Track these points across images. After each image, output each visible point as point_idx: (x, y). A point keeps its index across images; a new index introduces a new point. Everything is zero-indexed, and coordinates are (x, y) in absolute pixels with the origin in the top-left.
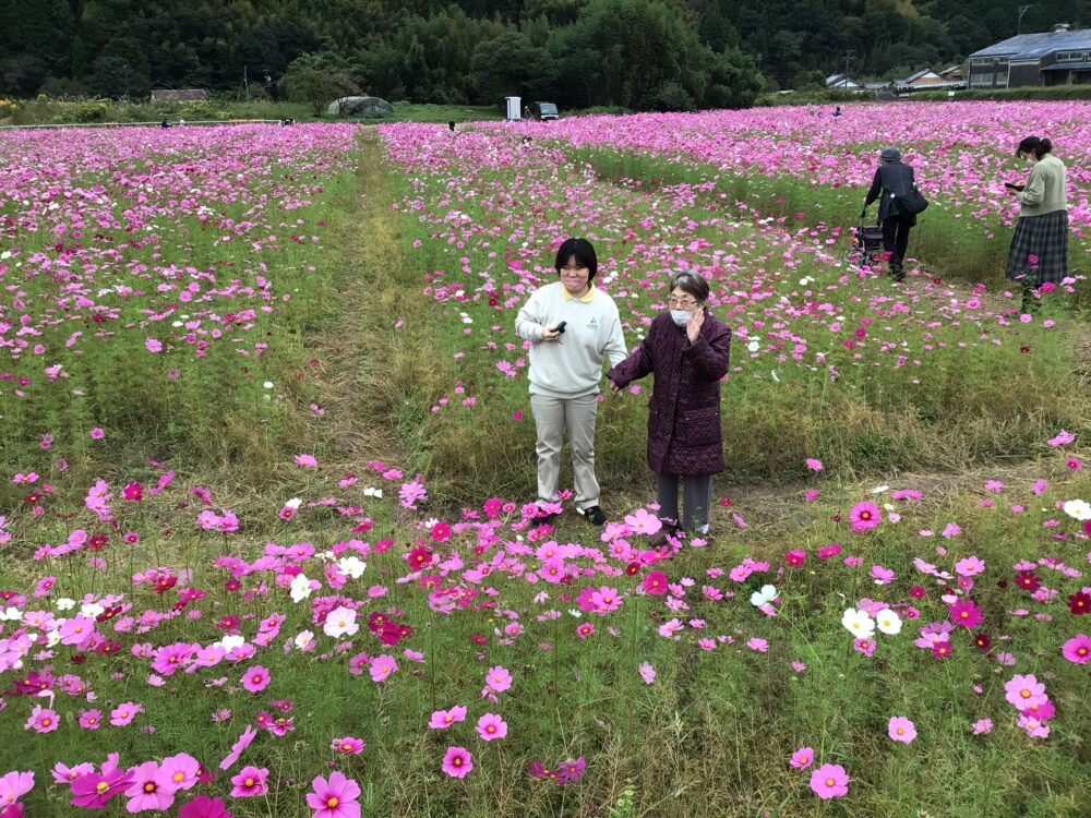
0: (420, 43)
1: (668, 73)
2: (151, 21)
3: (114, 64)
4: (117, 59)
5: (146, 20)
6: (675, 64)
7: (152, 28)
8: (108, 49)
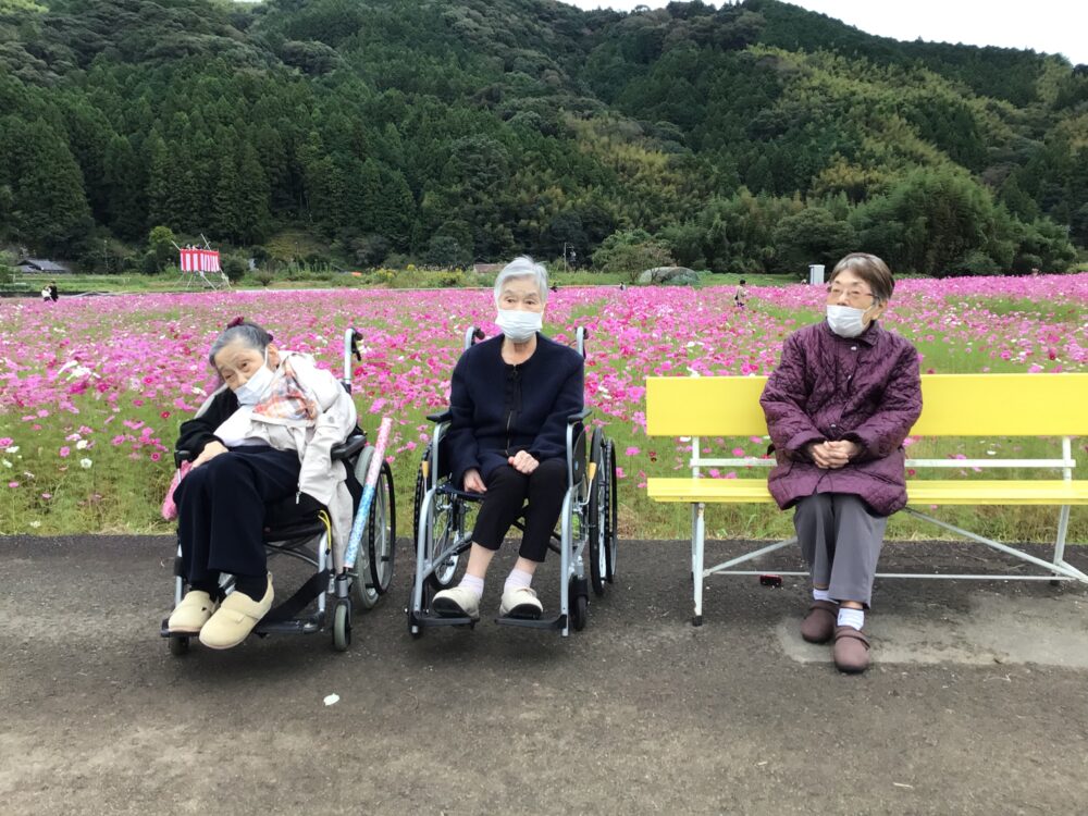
0: (723, 219)
1: (975, 243)
2: (478, 207)
3: (446, 243)
4: (448, 238)
5: (473, 206)
6: (982, 234)
7: (477, 213)
8: (442, 230)
